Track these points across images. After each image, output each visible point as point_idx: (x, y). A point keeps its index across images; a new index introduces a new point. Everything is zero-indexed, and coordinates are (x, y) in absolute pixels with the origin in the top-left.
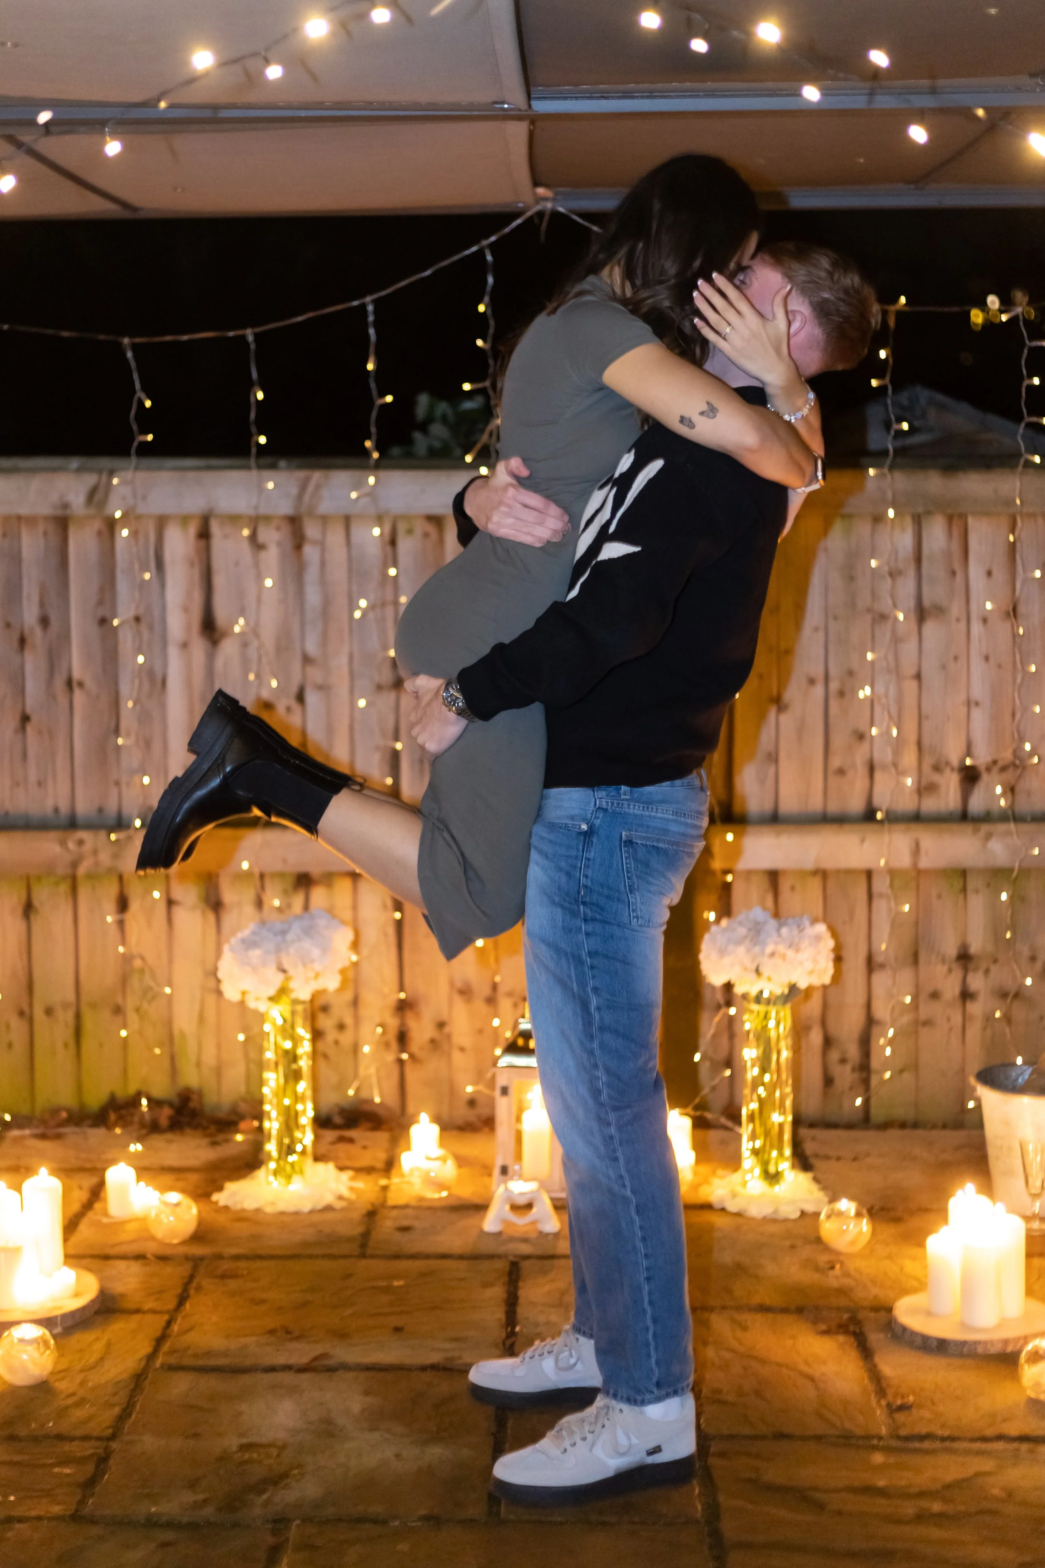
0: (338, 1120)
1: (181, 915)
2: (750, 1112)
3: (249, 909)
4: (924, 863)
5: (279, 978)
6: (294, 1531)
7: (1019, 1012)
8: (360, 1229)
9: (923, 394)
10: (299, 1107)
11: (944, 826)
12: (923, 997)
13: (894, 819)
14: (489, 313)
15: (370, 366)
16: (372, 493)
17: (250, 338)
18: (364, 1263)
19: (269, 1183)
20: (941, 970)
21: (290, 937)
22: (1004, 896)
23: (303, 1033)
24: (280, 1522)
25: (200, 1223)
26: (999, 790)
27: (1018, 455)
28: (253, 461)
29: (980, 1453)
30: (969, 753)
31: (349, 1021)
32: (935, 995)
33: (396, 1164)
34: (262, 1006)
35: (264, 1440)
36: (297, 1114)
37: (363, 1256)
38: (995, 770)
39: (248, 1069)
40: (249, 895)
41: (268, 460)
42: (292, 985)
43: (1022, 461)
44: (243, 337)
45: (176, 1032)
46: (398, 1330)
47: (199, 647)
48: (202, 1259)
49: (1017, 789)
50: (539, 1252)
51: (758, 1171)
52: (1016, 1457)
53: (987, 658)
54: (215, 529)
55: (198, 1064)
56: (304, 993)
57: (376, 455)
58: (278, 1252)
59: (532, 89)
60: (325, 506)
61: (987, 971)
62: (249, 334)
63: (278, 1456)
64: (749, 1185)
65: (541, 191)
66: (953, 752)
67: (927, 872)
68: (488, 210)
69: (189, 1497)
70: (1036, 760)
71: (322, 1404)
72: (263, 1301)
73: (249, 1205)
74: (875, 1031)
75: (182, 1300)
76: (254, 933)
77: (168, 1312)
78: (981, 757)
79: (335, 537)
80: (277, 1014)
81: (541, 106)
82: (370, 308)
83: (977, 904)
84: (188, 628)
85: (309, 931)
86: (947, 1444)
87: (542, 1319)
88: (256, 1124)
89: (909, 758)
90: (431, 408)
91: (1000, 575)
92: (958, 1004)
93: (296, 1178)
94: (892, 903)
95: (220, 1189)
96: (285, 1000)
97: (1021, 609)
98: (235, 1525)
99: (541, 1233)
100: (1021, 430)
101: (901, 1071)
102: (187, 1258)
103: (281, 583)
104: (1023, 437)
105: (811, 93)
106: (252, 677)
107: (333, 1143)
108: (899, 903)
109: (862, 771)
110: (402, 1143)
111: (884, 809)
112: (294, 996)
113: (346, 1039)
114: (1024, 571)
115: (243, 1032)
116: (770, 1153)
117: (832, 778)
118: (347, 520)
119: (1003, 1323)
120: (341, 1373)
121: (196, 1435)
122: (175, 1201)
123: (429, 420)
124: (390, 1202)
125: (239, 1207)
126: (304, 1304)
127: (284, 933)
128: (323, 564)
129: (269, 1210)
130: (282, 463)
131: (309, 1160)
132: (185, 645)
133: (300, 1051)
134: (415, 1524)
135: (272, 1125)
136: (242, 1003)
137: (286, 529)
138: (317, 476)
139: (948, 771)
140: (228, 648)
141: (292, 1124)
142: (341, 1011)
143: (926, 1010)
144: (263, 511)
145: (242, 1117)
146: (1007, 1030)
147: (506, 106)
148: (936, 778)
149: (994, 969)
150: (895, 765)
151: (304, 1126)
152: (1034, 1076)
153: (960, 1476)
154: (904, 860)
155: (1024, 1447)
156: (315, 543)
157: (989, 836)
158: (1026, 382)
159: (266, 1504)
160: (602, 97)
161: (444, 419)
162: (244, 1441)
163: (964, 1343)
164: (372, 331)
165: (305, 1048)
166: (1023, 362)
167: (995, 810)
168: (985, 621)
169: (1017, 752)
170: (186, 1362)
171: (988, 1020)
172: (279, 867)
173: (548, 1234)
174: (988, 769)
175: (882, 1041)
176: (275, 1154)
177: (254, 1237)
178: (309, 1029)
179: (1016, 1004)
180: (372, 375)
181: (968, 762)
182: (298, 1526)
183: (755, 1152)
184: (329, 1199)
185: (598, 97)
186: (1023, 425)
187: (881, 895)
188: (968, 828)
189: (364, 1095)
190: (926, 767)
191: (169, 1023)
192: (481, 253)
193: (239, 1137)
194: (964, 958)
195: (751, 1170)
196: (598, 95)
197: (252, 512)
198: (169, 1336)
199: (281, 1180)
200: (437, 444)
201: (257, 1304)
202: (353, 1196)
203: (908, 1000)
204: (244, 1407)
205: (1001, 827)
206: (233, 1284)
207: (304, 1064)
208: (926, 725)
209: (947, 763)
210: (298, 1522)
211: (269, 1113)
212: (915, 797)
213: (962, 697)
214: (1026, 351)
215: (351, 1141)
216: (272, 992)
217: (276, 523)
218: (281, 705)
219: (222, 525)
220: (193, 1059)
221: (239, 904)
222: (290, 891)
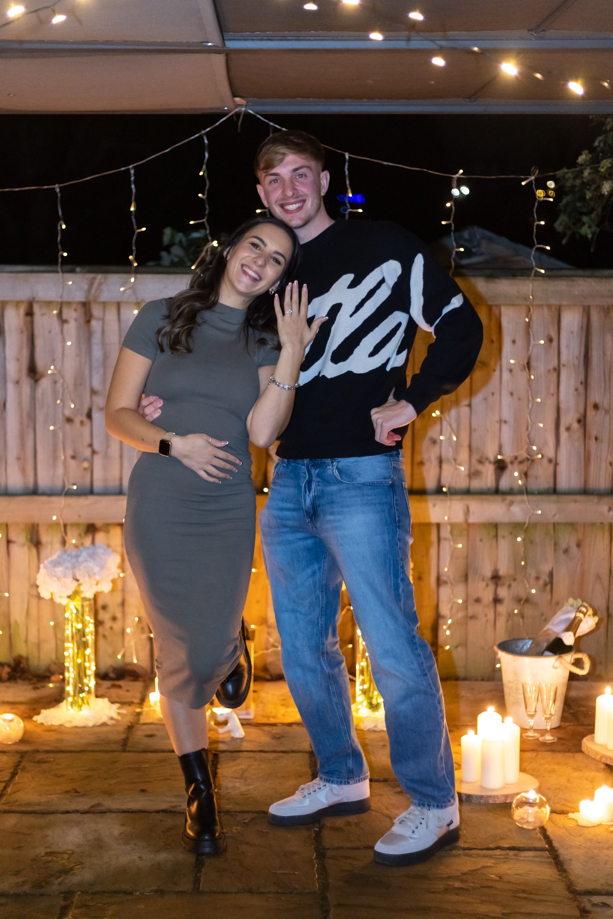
0: (112, 675)
1: (15, 549)
2: (361, 668)
3: (57, 545)
4: (472, 519)
5: (73, 585)
6: (76, 898)
7: (528, 611)
8: (123, 736)
9: (479, 232)
10: (87, 664)
11: (484, 497)
12: (470, 601)
13: (453, 492)
14: (206, 175)
15: (132, 209)
16: (133, 287)
17: (58, 190)
18: (125, 754)
19: (67, 710)
20: (481, 585)
21: (81, 559)
22: (519, 539)
23: (89, 619)
24: (68, 894)
25: (26, 732)
26: (516, 474)
27: (531, 269)
28: (59, 268)
29: (485, 856)
30: (500, 453)
31: (119, 615)
32: (478, 600)
33: (147, 700)
34: (64, 602)
35: (61, 850)
36: (85, 668)
37: (124, 751)
38: (516, 463)
39: (57, 644)
40: (57, 539)
41: (69, 267)
42: (82, 588)
43: (533, 272)
44: (54, 189)
45: (12, 621)
46: (143, 791)
47: (26, 384)
48: (26, 752)
49: (530, 473)
50: (231, 748)
51: (365, 703)
52: (507, 859)
53: (512, 394)
54: (36, 309)
55: (26, 641)
56: (90, 595)
57: (135, 264)
58: (73, 749)
59: (225, 34)
60: (105, 296)
61: (510, 586)
62: (57, 188)
63: (68, 858)
64: (360, 711)
65: (237, 99)
66: (491, 453)
67: (474, 524)
68: (205, 111)
69: (14, 880)
70: (540, 456)
71: (96, 830)
72: (63, 775)
73: (55, 722)
74: (441, 622)
75: (14, 775)
76: (59, 557)
77: (5, 782)
78: (508, 455)
79: (111, 315)
80: (73, 606)
81: (231, 45)
82: (132, 172)
83: (504, 545)
84: (20, 371)
85: (92, 556)
86: (467, 851)
87: (230, 785)
88: (61, 677)
89: (464, 455)
90: (173, 237)
91: (521, 342)
92: (492, 605)
93: (84, 707)
94: (452, 543)
95: (38, 713)
96: (78, 598)
97: (533, 364)
98: (42, 895)
99: (233, 738)
100: (533, 252)
101: (457, 647)
102: (17, 752)
103: (78, 343)
104: (534, 258)
105: (376, 36)
106: (58, 402)
107: (108, 688)
108: (456, 542)
109: (435, 463)
110: (151, 688)
111: (447, 485)
112: (83, 595)
113: (117, 626)
114: (534, 340)
115: (53, 621)
116: (373, 693)
117: (415, 467)
118: (119, 305)
119: (506, 785)
120: (108, 814)
121: (19, 848)
122: (10, 719)
123: (171, 244)
124: (142, 721)
125: (49, 724)
126: (88, 777)
127: (77, 556)
128: (103, 332)
129: (68, 725)
130: (78, 269)
131: (93, 697)
132: (17, 382)
133: (87, 630)
134: (149, 894)
135: (70, 675)
136: (52, 599)
137: (81, 310)
138: (99, 277)
139: (487, 464)
140: (45, 384)
141: (82, 674)
142: (114, 609)
143: (473, 609)
144: (65, 299)
145: (53, 673)
146: (521, 620)
147: (210, 44)
148: (480, 467)
149: (514, 584)
150: (455, 460)
151: (89, 676)
152: (533, 645)
153: (473, 868)
154: (459, 517)
155: (511, 853)
156: (98, 319)
157: (511, 503)
158: (537, 223)
159: (60, 884)
160: (269, 39)
161: (181, 244)
162: (49, 850)
163: (482, 797)
164: (133, 186)
165: (91, 628)
166: (535, 210)
167: (516, 487)
168: (511, 371)
169: (529, 451)
170: (14, 808)
171: (510, 615)
172: (75, 519)
173: (237, 739)
174: (512, 462)
175: (445, 627)
176: (72, 693)
177: (59, 741)
178: (93, 617)
179: (527, 606)
180: (133, 213)
181: (499, 457)
182: (79, 895)
183: (364, 692)
184: (105, 719)
185: (266, 39)
186: (534, 249)
187: (445, 539)
188: (499, 498)
189: (128, 660)
190: (474, 461)
191: (8, 616)
192: (201, 138)
193: (51, 685)
194: (496, 578)
195: (361, 703)
196: (266, 38)
197: (59, 300)
198: (5, 794)
199: (76, 708)
200: (176, 259)
201: (59, 777)
202: (119, 718)
203: (460, 601)
204: (49, 832)
205: (518, 498)
206: (44, 766)
207: (90, 638)
208: (475, 435)
209: (487, 459)
210: (79, 893)
211: (68, 668)
212: (467, 479)
213: (497, 418)
214: (536, 204)
215: (120, 687)
216: (70, 593)
217: (74, 306)
218: (77, 420)
219: (41, 307)
220: (23, 638)
221: (51, 543)
222: (83, 534)
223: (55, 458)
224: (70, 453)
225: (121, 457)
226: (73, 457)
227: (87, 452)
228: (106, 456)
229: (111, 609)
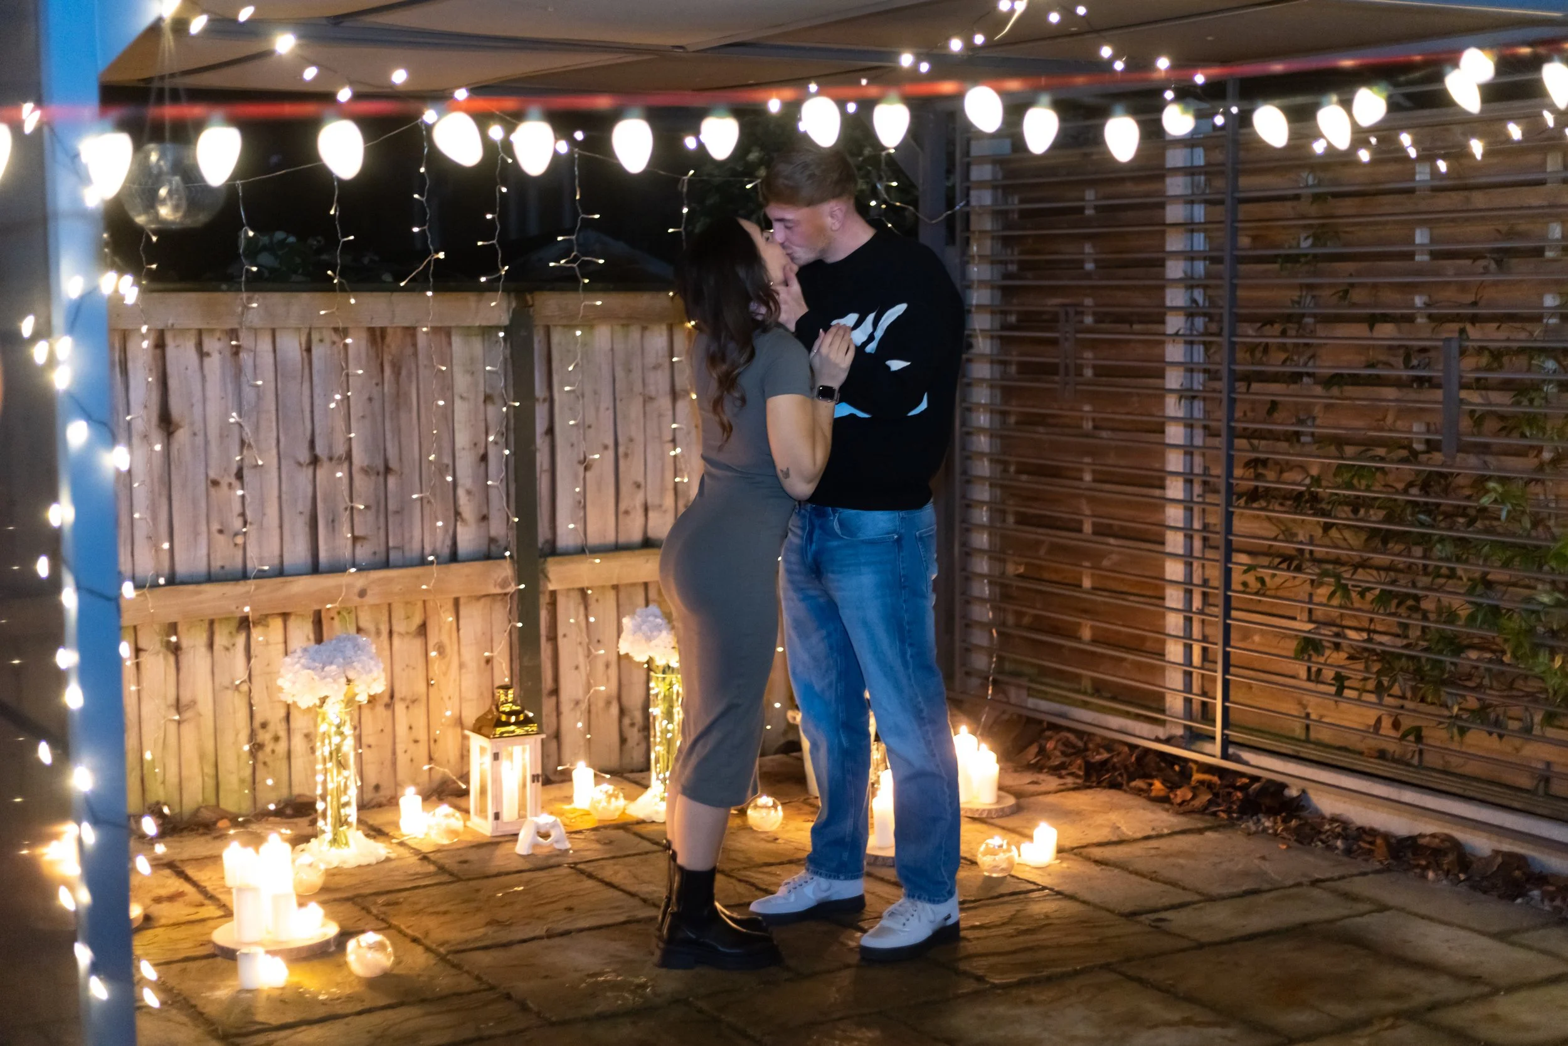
1: (147, 661)
3: (203, 651)
8: (432, 867)
15: (333, 212)
31: (282, 733)
37: (462, 880)
39: (203, 782)
40: (202, 638)
45: (145, 757)
47: (156, 435)
54: (169, 339)
55: (163, 782)
58: (400, 887)
79: (264, 346)
84: (148, 421)
102: (336, 900)
103: (223, 383)
109: (640, 511)
113: (281, 748)
117: (620, 518)
118: (274, 332)
128: (254, 368)
131: (353, 830)
132: (147, 437)
137: (226, 340)
140: (182, 436)
142: (276, 726)
150: (660, 506)
156: (248, 351)
172: (223, 612)
177: (366, 882)
178: (251, 740)
197: (197, 327)
198: (419, 938)
217: (218, 334)
218: (224, 483)
219: (174, 337)
220: (160, 778)
221: (194, 646)
222: (234, 632)
223: (196, 534)
224: (215, 527)
225: (281, 527)
226: (221, 532)
227: (237, 523)
228: (261, 527)
229: (271, 728)
